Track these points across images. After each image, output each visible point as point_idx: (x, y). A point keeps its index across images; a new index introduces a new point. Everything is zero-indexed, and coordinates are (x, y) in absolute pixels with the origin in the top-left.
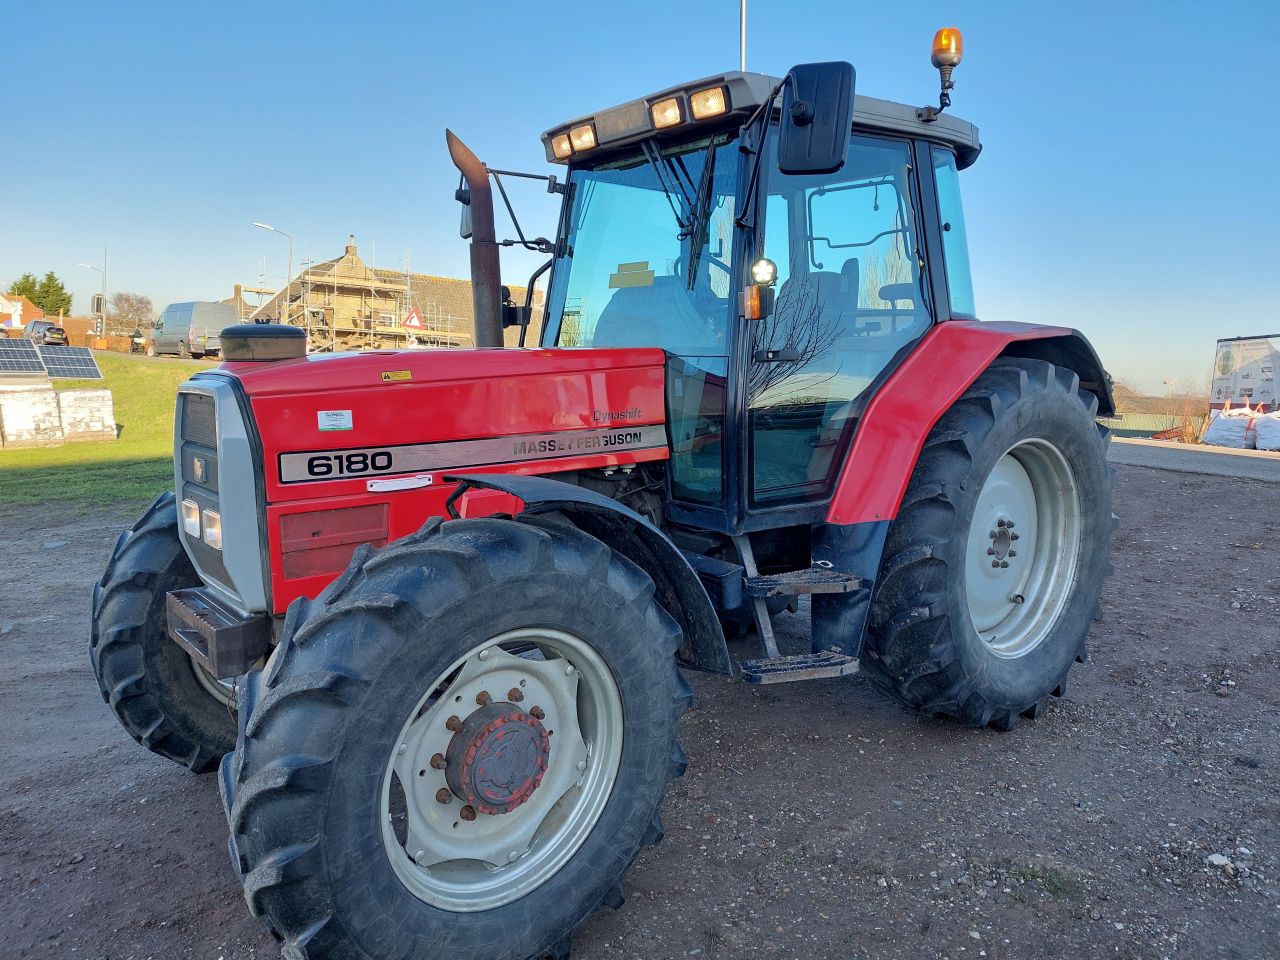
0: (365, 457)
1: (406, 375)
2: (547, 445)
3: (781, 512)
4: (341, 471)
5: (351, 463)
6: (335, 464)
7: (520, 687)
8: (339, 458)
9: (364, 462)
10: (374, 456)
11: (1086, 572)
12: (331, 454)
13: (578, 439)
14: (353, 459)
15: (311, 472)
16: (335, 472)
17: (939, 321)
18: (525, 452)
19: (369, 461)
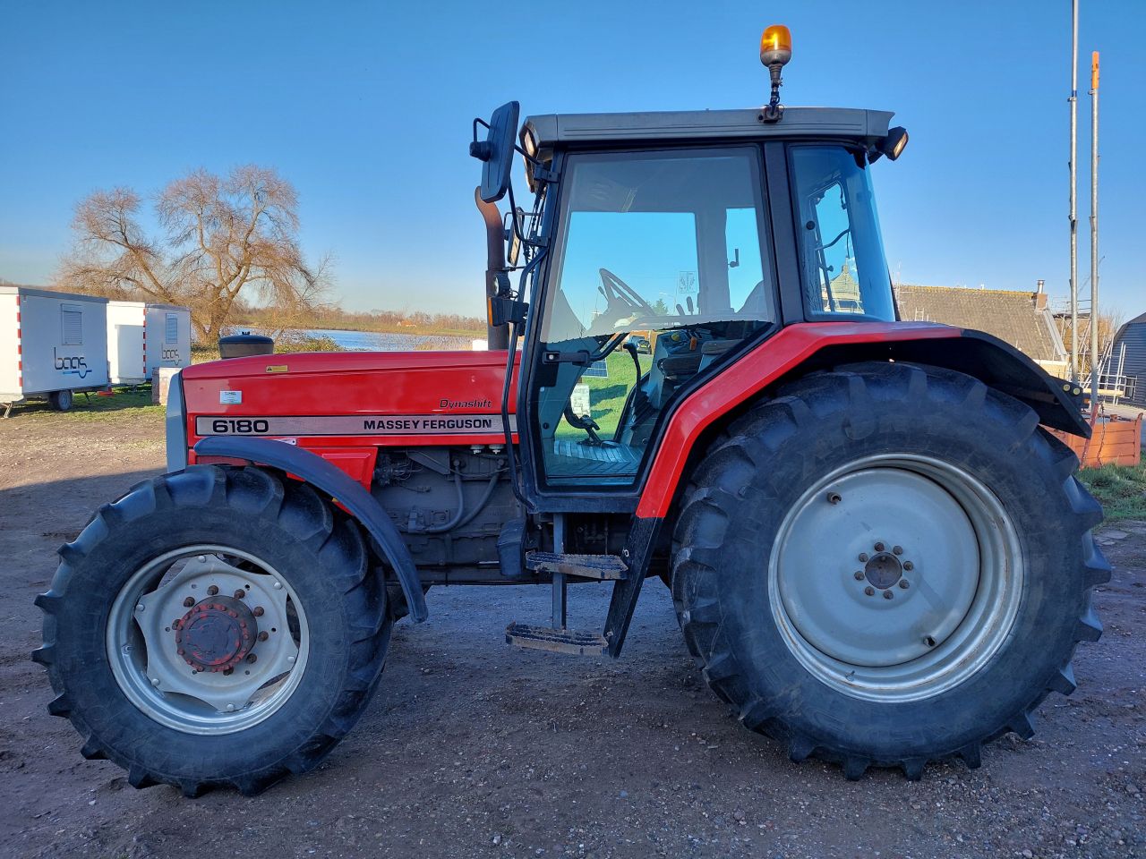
0: (250, 423)
1: (284, 369)
2: (395, 425)
3: (580, 498)
4: (234, 431)
5: (240, 426)
6: (230, 426)
7: (245, 590)
8: (233, 422)
9: (249, 426)
10: (256, 423)
11: (1029, 627)
12: (227, 419)
13: (425, 422)
14: (242, 423)
15: (215, 430)
16: (230, 431)
17: (785, 322)
18: (374, 428)
19: (252, 426)
